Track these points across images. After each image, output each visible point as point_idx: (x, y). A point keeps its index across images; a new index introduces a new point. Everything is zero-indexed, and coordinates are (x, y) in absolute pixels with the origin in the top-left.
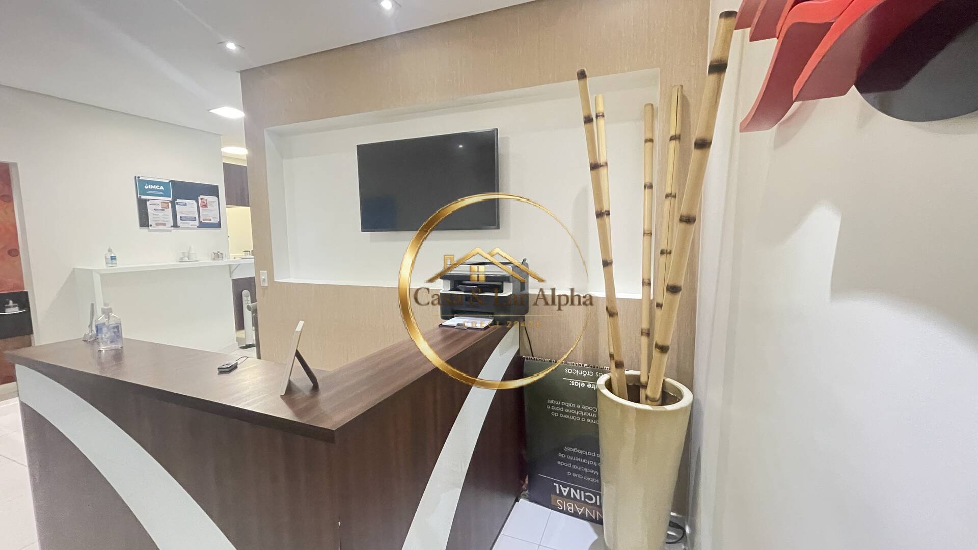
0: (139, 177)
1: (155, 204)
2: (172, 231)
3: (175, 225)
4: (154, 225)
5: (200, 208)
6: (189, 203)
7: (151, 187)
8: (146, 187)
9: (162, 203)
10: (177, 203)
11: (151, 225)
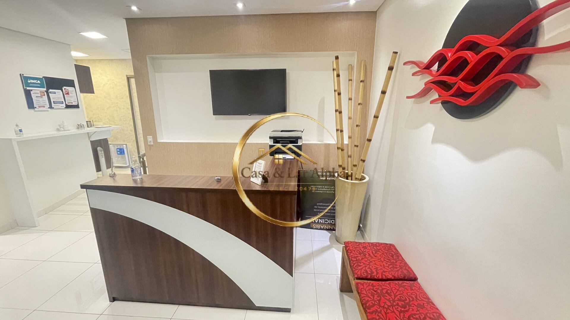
0: (23, 75)
1: (36, 92)
2: (49, 111)
3: (51, 107)
4: (37, 107)
5: (65, 95)
6: (58, 92)
7: (32, 81)
8: (29, 82)
9: (40, 92)
10: (50, 92)
11: (36, 108)
